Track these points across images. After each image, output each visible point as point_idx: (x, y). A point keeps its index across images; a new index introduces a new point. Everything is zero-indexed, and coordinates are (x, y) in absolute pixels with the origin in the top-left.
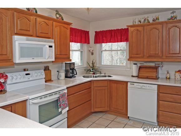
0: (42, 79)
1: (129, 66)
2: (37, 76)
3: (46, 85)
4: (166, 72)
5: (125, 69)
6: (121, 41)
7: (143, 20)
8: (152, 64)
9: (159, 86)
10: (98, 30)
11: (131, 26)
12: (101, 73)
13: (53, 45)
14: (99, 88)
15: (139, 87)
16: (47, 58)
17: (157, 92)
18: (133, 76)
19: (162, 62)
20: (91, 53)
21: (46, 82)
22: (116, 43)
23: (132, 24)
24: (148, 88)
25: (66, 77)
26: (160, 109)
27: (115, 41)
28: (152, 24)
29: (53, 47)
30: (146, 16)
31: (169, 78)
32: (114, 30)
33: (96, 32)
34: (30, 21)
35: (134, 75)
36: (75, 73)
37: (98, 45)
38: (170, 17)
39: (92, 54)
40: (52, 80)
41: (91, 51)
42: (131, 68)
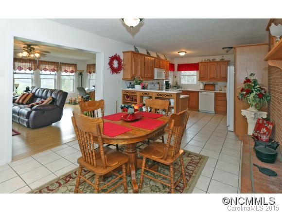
1: (198, 84)
6: (194, 70)
7: (206, 60)
8: (212, 83)
9: (215, 93)
11: (200, 63)
13: (165, 72)
15: (205, 94)
17: (214, 96)
23: (201, 61)
25: (166, 88)
27: (190, 70)
28: (211, 62)
30: (209, 57)
32: (190, 64)
33: (178, 64)
35: (202, 89)
37: (179, 72)
38: (221, 59)
39: (176, 77)
41: (175, 75)
42: (200, 85)
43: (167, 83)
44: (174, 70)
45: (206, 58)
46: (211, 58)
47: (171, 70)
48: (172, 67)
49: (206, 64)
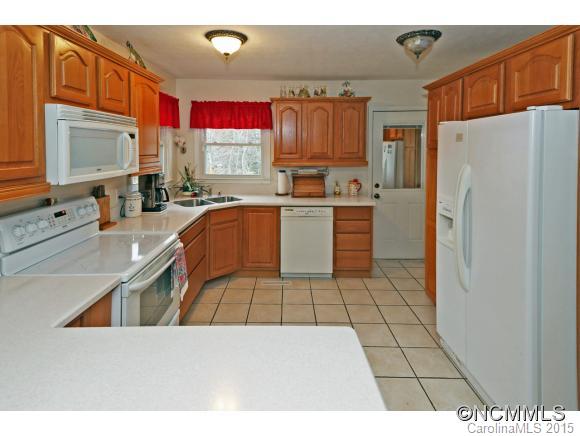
0: (92, 222)
1: (268, 176)
2: (82, 217)
3: (101, 237)
4: (334, 184)
5: (260, 182)
6: (253, 127)
7: (297, 91)
8: (313, 171)
9: (336, 208)
10: (200, 99)
11: (278, 100)
12: (210, 193)
13: (136, 131)
14: (219, 227)
15: (303, 214)
16: (126, 165)
17: (332, 219)
18: (277, 194)
19: (327, 167)
20: (179, 150)
21: (101, 229)
22: (242, 131)
23: (278, 96)
24: (318, 214)
25: (145, 209)
26: (338, 248)
27: (238, 127)
28: (313, 101)
29: (137, 136)
30: (303, 84)
31: (339, 194)
32: (239, 103)
33: (194, 103)
34: (86, 65)
35: (280, 192)
36: (165, 199)
37: (197, 132)
38: (342, 91)
39: (183, 150)
40: (111, 220)
41: (181, 144)
42: (273, 179)
43: (149, 181)
44: (176, 124)
45: (296, 86)
46: (312, 87)
47: (163, 123)
48: (168, 113)
49: (296, 107)
